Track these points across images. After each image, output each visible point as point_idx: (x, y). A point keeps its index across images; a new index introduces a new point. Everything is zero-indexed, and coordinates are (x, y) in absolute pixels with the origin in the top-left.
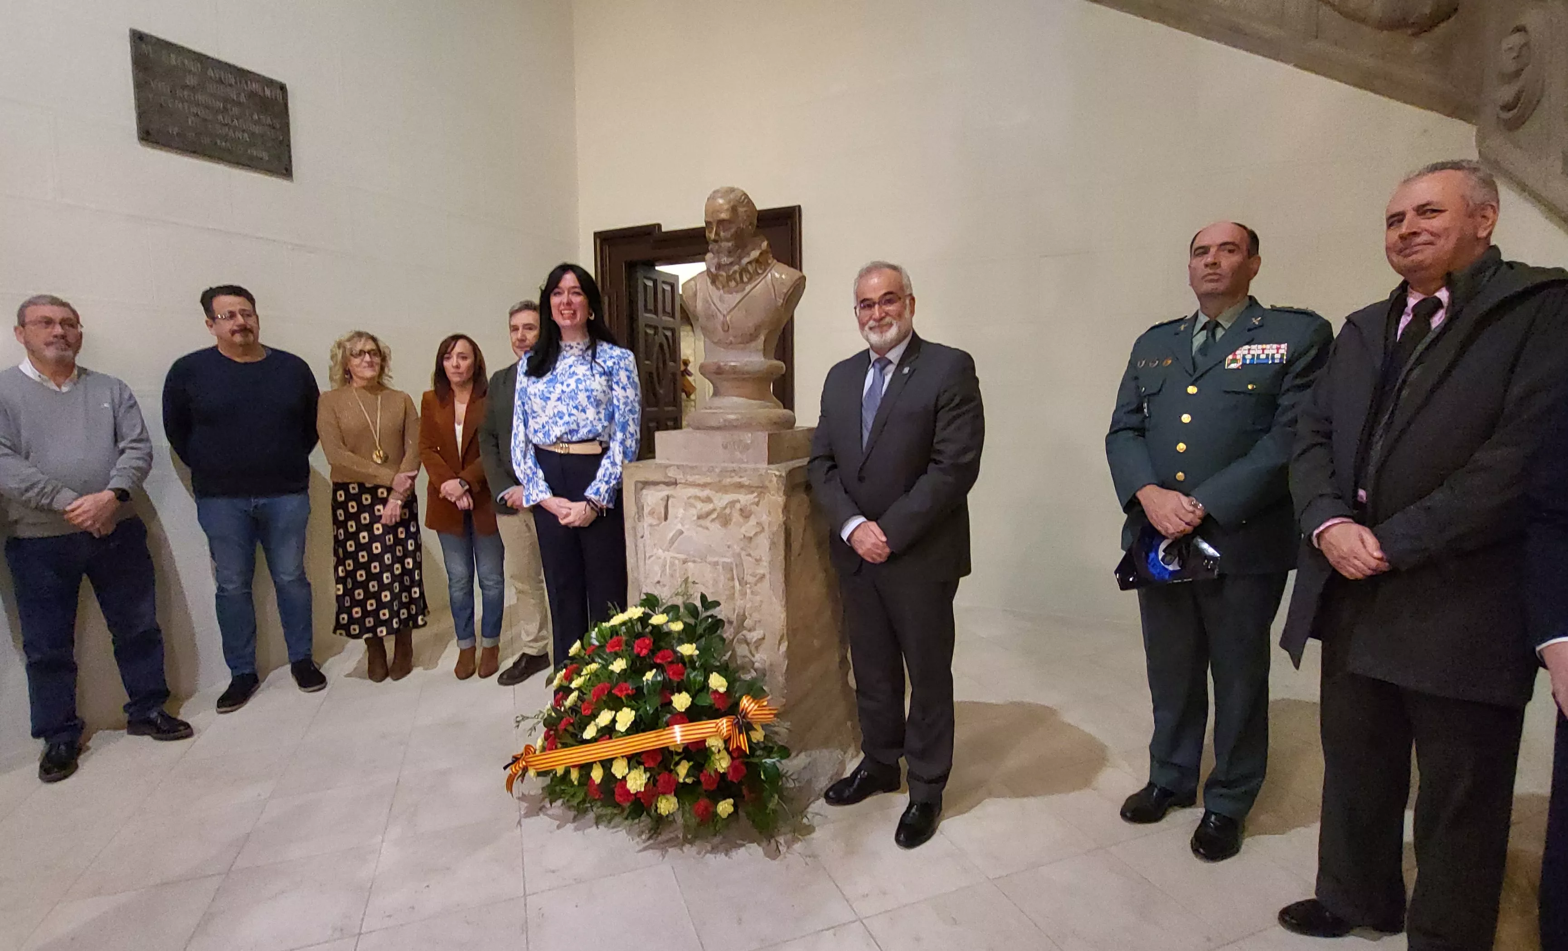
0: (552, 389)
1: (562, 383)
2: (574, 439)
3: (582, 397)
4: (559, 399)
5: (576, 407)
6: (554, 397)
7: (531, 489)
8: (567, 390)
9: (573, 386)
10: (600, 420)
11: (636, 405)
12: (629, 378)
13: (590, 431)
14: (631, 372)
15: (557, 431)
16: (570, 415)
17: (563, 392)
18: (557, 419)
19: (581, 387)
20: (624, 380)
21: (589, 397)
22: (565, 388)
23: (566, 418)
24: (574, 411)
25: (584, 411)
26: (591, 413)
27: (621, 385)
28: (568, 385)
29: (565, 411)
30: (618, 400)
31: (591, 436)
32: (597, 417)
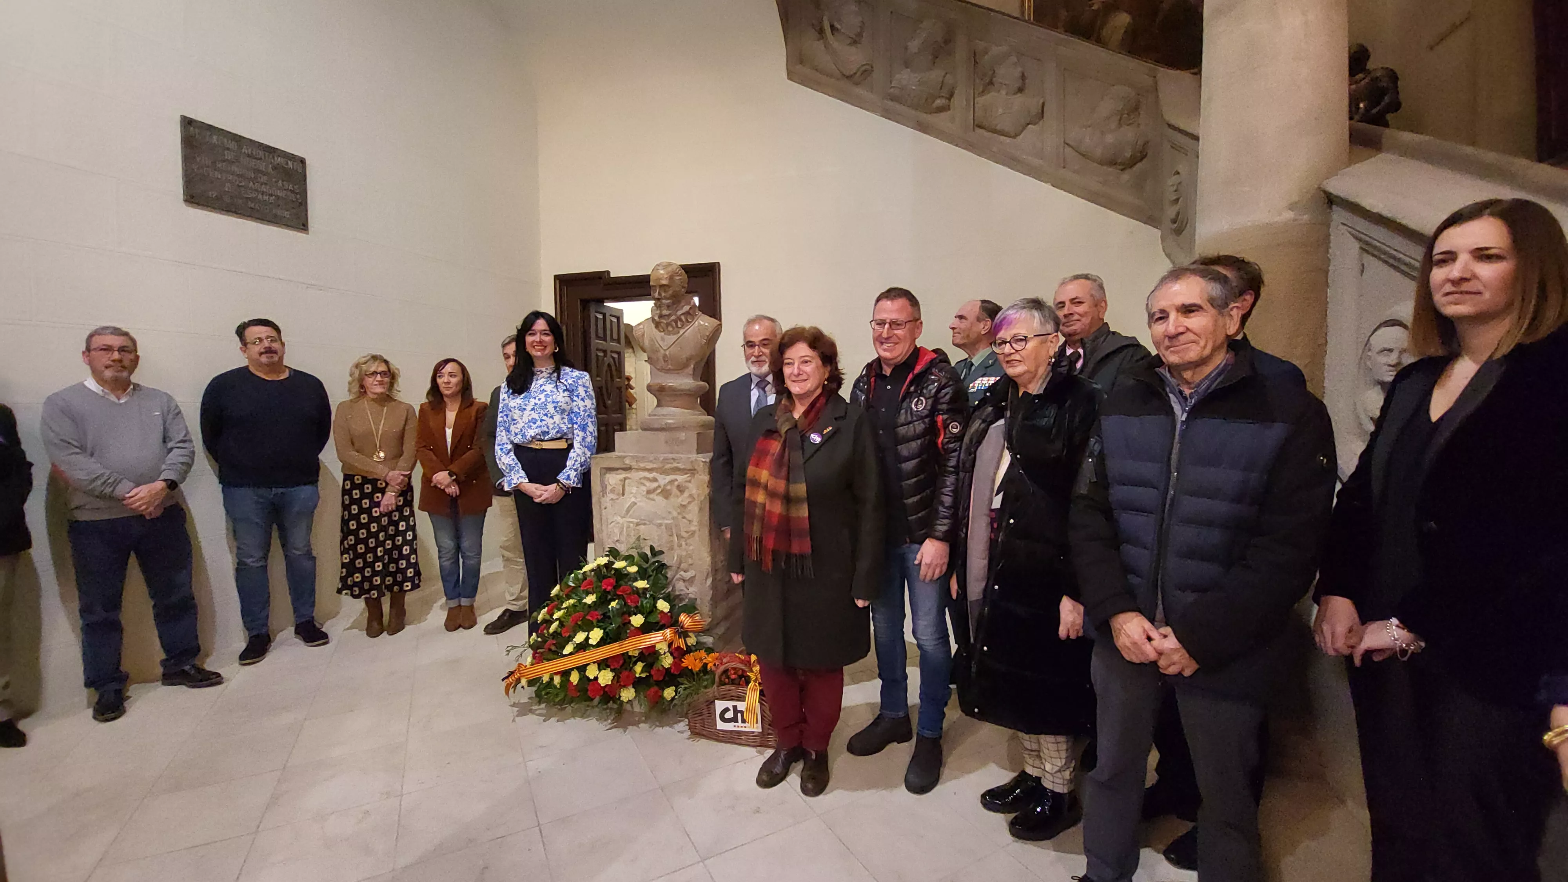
0: (527, 402)
1: (535, 398)
2: (546, 438)
3: (550, 408)
4: (533, 409)
5: (546, 415)
6: (529, 408)
7: (513, 475)
8: (539, 402)
9: (543, 400)
10: (565, 423)
11: (593, 411)
12: (586, 392)
13: (557, 432)
14: (587, 387)
15: (531, 433)
16: (542, 420)
17: (536, 404)
18: (532, 424)
19: (549, 400)
20: (583, 394)
21: (555, 407)
22: (537, 401)
23: (539, 423)
24: (545, 418)
25: (552, 417)
26: (557, 418)
27: (580, 397)
28: (539, 399)
29: (538, 418)
30: (579, 409)
31: (559, 435)
32: (562, 422)
